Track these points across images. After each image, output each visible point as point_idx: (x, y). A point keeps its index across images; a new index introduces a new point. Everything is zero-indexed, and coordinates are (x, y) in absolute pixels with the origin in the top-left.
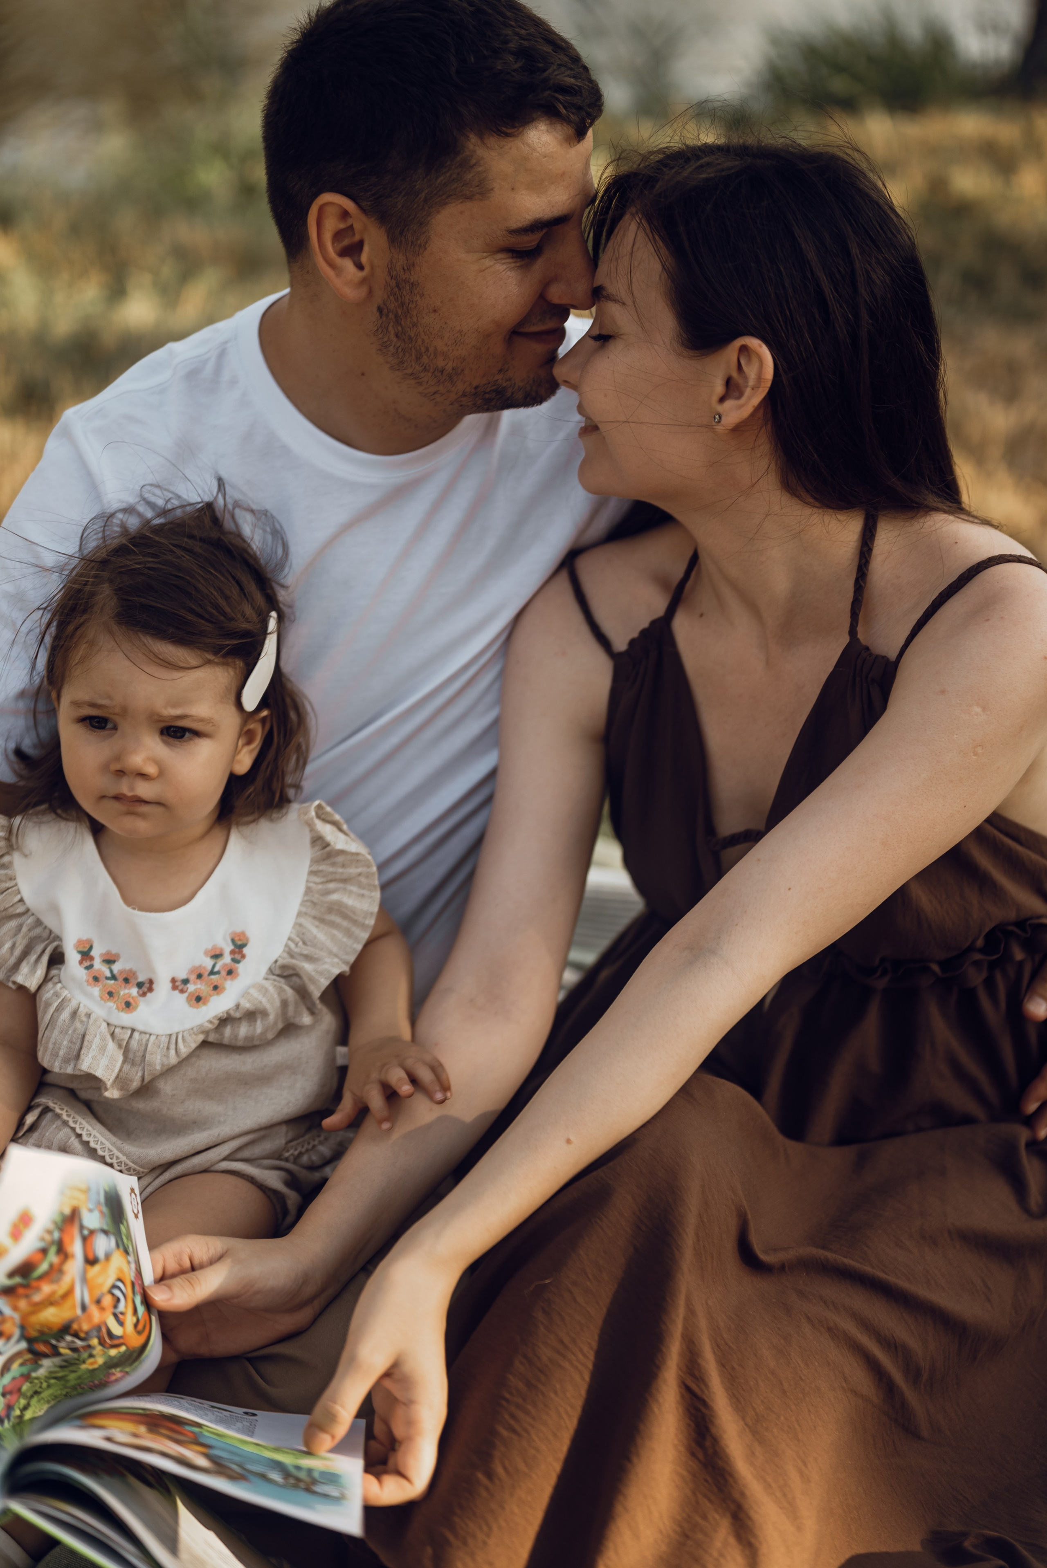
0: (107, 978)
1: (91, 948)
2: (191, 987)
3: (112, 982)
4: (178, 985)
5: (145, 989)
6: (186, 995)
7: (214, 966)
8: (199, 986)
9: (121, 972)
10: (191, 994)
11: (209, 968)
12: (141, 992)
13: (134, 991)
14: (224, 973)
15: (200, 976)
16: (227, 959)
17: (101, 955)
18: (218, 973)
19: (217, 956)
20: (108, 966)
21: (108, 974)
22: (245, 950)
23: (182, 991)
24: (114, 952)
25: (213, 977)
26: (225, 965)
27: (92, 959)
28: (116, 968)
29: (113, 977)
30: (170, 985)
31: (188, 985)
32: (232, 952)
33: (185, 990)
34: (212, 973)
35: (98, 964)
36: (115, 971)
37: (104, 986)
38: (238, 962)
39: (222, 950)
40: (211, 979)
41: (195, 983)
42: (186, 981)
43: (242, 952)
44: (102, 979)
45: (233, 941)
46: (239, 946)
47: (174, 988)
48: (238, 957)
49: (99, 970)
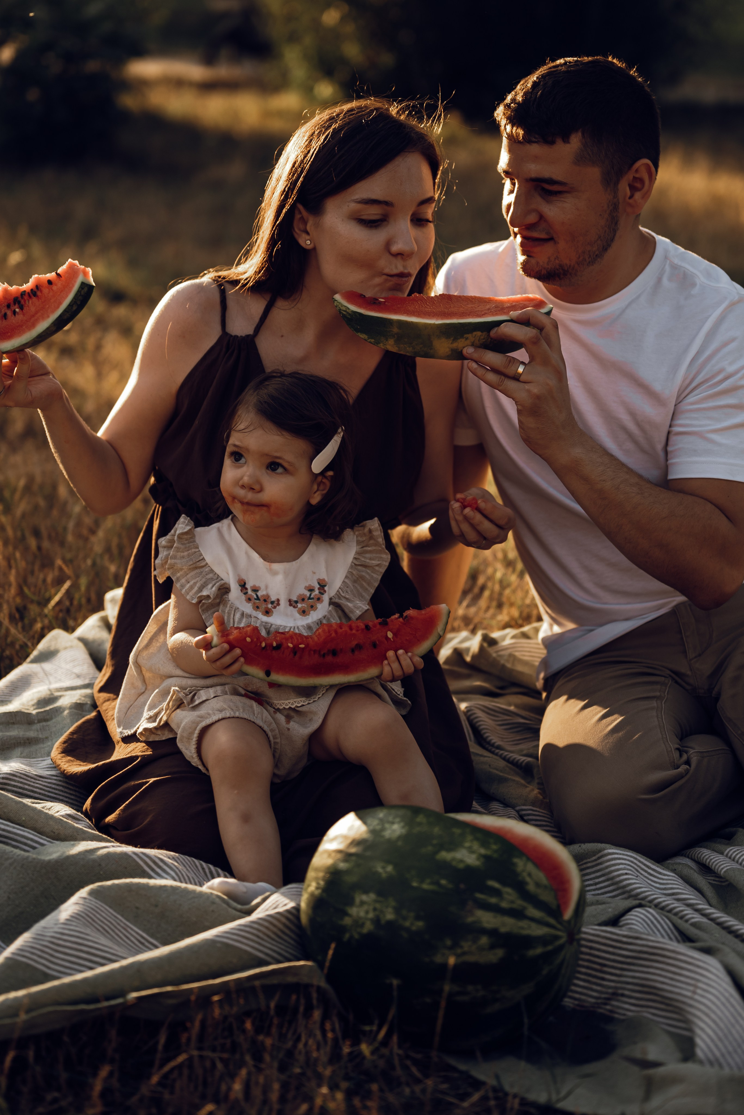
0: (255, 599)
1: (245, 583)
2: (299, 605)
3: (258, 601)
4: (292, 603)
5: (275, 605)
6: (297, 609)
7: (310, 595)
8: (303, 605)
9: (262, 596)
10: (300, 609)
11: (308, 595)
12: (273, 606)
13: (270, 606)
14: (315, 599)
15: (303, 600)
16: (317, 592)
17: (251, 587)
18: (313, 599)
19: (311, 590)
20: (255, 593)
21: (255, 597)
22: (326, 588)
23: (294, 607)
24: (257, 586)
25: (310, 600)
26: (316, 595)
27: (246, 589)
28: (260, 594)
29: (258, 598)
30: (288, 603)
31: (298, 604)
32: (319, 589)
33: (296, 606)
34: (309, 598)
35: (250, 592)
36: (259, 596)
37: (254, 603)
38: (323, 594)
39: (313, 587)
40: (310, 602)
41: (302, 604)
42: (296, 602)
43: (324, 589)
44: (253, 600)
45: (319, 583)
46: (322, 586)
47: (291, 605)
48: (322, 591)
49: (251, 595)
